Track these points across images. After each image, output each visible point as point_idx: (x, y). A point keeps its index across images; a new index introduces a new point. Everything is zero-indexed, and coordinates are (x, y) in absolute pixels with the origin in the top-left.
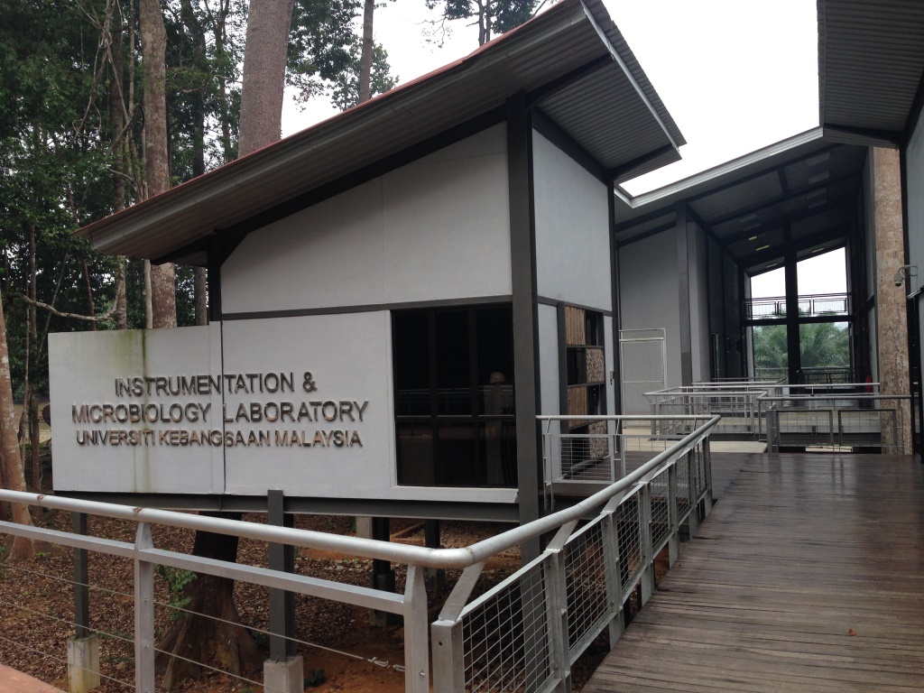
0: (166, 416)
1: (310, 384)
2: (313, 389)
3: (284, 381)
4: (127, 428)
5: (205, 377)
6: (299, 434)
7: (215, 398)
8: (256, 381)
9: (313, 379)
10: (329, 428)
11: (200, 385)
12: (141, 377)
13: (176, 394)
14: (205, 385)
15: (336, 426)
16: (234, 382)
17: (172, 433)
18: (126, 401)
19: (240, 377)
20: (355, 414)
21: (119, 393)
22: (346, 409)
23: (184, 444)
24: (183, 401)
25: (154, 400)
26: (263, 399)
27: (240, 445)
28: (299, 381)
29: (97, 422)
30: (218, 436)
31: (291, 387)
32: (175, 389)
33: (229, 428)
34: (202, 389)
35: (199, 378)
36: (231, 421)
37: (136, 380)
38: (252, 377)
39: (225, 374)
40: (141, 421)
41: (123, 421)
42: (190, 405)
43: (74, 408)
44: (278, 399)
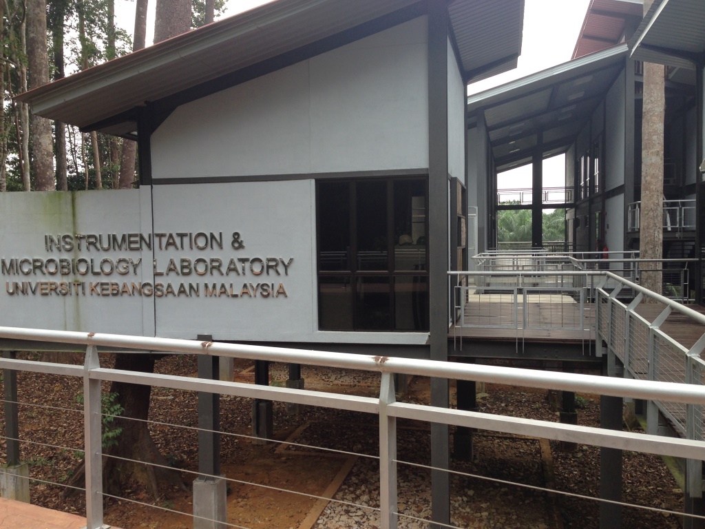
0: (97, 269)
1: (238, 242)
2: (241, 246)
3: (213, 240)
4: (58, 280)
5: (136, 235)
6: (227, 286)
7: (146, 254)
8: (186, 240)
9: (241, 239)
10: (255, 281)
11: (130, 242)
12: (71, 234)
13: (106, 250)
14: (135, 242)
15: (263, 280)
16: (164, 240)
17: (103, 284)
18: (56, 256)
19: (171, 236)
20: (281, 269)
21: (49, 249)
22: (272, 265)
23: (114, 295)
24: (114, 256)
25: (84, 255)
26: (192, 256)
27: (170, 296)
28: (228, 240)
29: (27, 274)
30: (149, 288)
31: (220, 246)
32: (106, 245)
33: (159, 280)
34: (133, 246)
35: (130, 236)
36: (161, 274)
37: (65, 237)
38: (182, 236)
39: (156, 232)
40: (72, 274)
41: (52, 274)
42: (120, 261)
43: (3, 262)
44: (207, 255)
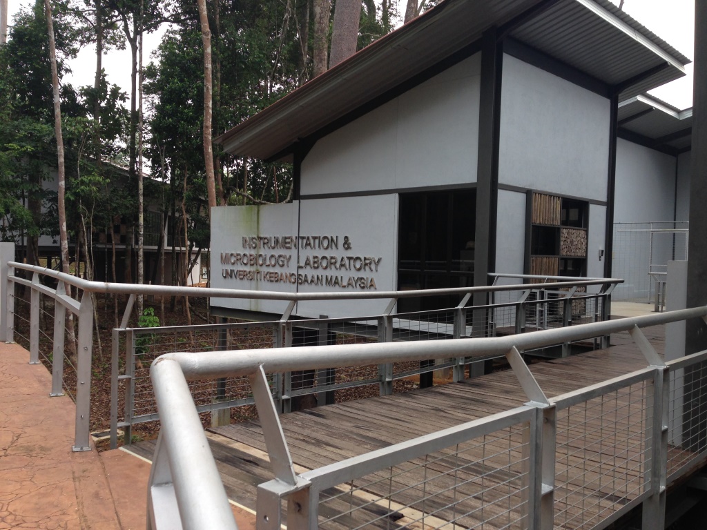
1: (347, 244)
3: (332, 242)
4: (247, 269)
5: (289, 238)
6: (339, 279)
7: (294, 252)
8: (317, 241)
9: (350, 241)
10: (357, 275)
11: (286, 243)
12: (255, 236)
13: (273, 248)
14: (289, 243)
15: (362, 274)
16: (305, 241)
17: (270, 273)
18: (247, 252)
19: (308, 238)
20: (373, 266)
21: (244, 247)
22: (367, 263)
23: (277, 281)
24: (277, 253)
25: (262, 252)
26: (320, 253)
27: (306, 283)
28: (341, 241)
29: (233, 264)
30: (294, 277)
31: (336, 246)
32: (273, 245)
33: (301, 272)
34: (288, 245)
35: (286, 238)
36: (301, 267)
37: (253, 238)
38: (315, 238)
39: (300, 235)
40: (255, 265)
41: (246, 264)
42: (280, 256)
43: (222, 254)
44: (328, 254)
